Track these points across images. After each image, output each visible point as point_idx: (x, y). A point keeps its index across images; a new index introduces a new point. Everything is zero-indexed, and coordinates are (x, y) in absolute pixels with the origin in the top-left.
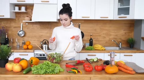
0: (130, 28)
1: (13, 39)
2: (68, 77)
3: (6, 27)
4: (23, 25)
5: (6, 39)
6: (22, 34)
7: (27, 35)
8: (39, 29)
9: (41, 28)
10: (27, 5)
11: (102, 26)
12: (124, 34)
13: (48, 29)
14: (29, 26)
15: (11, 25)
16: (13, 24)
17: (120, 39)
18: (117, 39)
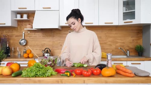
0: (138, 35)
1: (14, 49)
2: (60, 81)
3: (8, 36)
4: (25, 34)
5: (7, 48)
6: (24, 42)
7: (29, 43)
8: (42, 37)
9: (43, 36)
10: (29, 13)
11: (107, 33)
12: (132, 41)
13: (51, 37)
14: (31, 35)
15: (13, 34)
16: (15, 33)
17: (128, 46)
18: (125, 47)
